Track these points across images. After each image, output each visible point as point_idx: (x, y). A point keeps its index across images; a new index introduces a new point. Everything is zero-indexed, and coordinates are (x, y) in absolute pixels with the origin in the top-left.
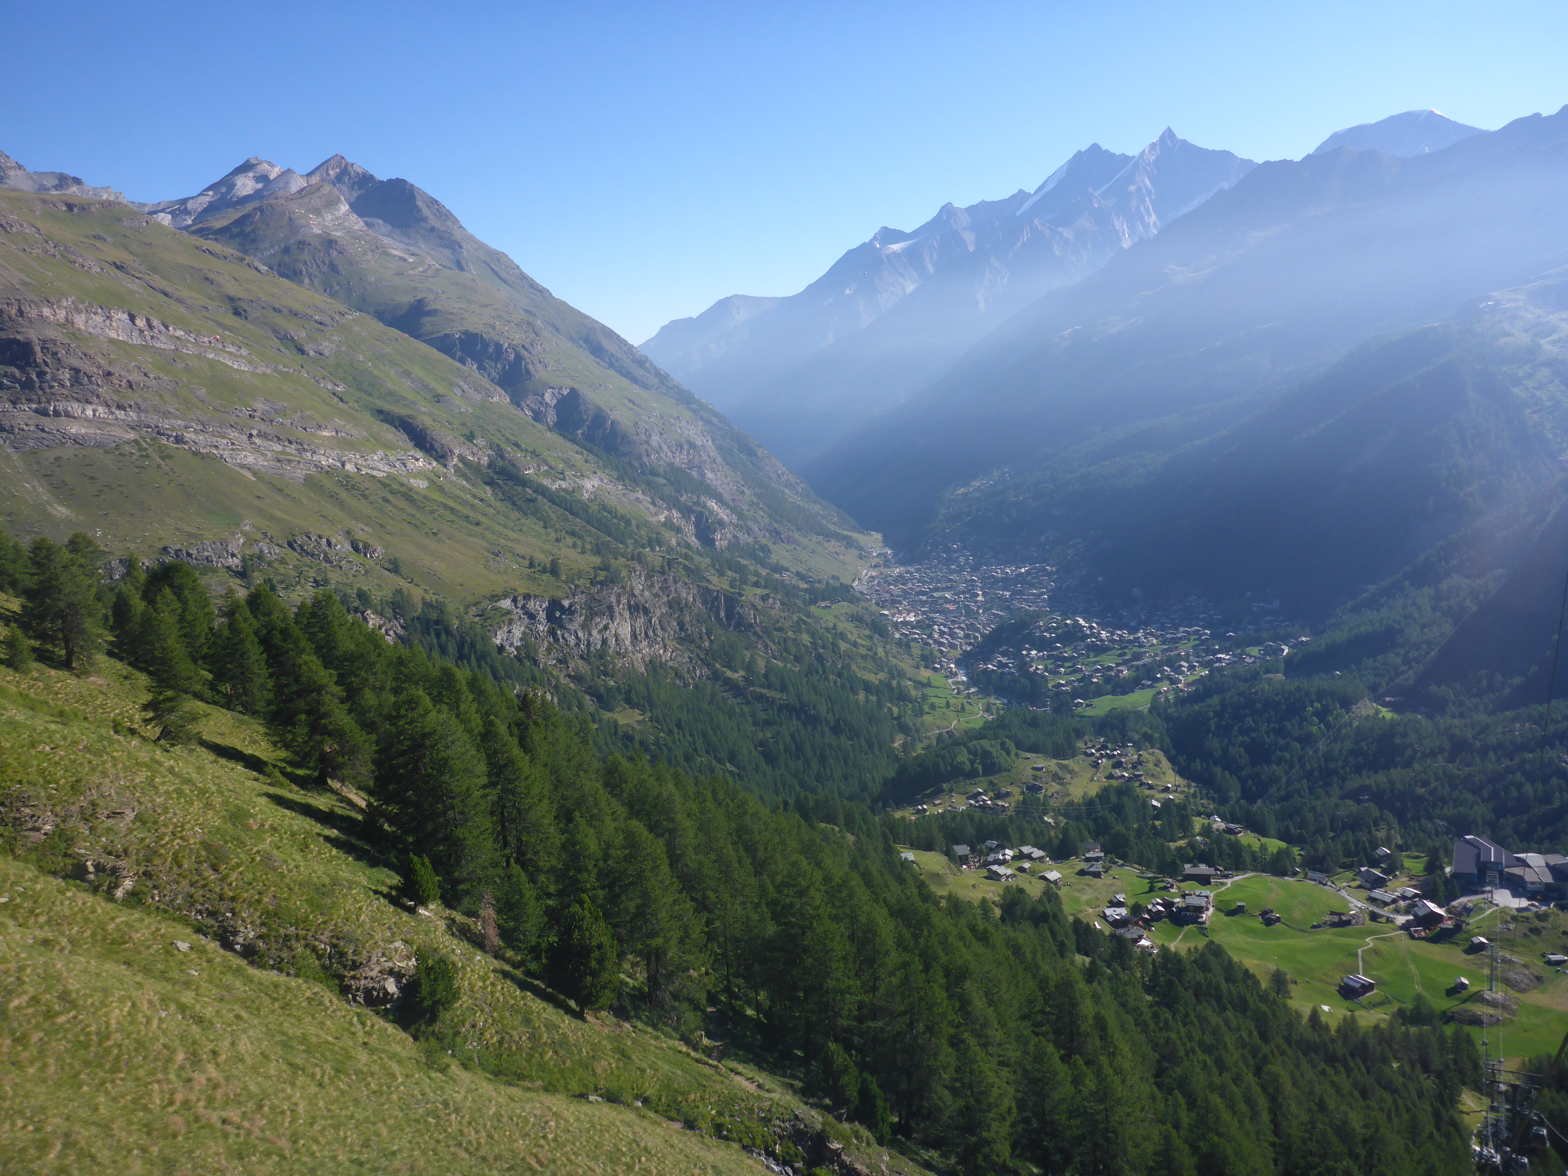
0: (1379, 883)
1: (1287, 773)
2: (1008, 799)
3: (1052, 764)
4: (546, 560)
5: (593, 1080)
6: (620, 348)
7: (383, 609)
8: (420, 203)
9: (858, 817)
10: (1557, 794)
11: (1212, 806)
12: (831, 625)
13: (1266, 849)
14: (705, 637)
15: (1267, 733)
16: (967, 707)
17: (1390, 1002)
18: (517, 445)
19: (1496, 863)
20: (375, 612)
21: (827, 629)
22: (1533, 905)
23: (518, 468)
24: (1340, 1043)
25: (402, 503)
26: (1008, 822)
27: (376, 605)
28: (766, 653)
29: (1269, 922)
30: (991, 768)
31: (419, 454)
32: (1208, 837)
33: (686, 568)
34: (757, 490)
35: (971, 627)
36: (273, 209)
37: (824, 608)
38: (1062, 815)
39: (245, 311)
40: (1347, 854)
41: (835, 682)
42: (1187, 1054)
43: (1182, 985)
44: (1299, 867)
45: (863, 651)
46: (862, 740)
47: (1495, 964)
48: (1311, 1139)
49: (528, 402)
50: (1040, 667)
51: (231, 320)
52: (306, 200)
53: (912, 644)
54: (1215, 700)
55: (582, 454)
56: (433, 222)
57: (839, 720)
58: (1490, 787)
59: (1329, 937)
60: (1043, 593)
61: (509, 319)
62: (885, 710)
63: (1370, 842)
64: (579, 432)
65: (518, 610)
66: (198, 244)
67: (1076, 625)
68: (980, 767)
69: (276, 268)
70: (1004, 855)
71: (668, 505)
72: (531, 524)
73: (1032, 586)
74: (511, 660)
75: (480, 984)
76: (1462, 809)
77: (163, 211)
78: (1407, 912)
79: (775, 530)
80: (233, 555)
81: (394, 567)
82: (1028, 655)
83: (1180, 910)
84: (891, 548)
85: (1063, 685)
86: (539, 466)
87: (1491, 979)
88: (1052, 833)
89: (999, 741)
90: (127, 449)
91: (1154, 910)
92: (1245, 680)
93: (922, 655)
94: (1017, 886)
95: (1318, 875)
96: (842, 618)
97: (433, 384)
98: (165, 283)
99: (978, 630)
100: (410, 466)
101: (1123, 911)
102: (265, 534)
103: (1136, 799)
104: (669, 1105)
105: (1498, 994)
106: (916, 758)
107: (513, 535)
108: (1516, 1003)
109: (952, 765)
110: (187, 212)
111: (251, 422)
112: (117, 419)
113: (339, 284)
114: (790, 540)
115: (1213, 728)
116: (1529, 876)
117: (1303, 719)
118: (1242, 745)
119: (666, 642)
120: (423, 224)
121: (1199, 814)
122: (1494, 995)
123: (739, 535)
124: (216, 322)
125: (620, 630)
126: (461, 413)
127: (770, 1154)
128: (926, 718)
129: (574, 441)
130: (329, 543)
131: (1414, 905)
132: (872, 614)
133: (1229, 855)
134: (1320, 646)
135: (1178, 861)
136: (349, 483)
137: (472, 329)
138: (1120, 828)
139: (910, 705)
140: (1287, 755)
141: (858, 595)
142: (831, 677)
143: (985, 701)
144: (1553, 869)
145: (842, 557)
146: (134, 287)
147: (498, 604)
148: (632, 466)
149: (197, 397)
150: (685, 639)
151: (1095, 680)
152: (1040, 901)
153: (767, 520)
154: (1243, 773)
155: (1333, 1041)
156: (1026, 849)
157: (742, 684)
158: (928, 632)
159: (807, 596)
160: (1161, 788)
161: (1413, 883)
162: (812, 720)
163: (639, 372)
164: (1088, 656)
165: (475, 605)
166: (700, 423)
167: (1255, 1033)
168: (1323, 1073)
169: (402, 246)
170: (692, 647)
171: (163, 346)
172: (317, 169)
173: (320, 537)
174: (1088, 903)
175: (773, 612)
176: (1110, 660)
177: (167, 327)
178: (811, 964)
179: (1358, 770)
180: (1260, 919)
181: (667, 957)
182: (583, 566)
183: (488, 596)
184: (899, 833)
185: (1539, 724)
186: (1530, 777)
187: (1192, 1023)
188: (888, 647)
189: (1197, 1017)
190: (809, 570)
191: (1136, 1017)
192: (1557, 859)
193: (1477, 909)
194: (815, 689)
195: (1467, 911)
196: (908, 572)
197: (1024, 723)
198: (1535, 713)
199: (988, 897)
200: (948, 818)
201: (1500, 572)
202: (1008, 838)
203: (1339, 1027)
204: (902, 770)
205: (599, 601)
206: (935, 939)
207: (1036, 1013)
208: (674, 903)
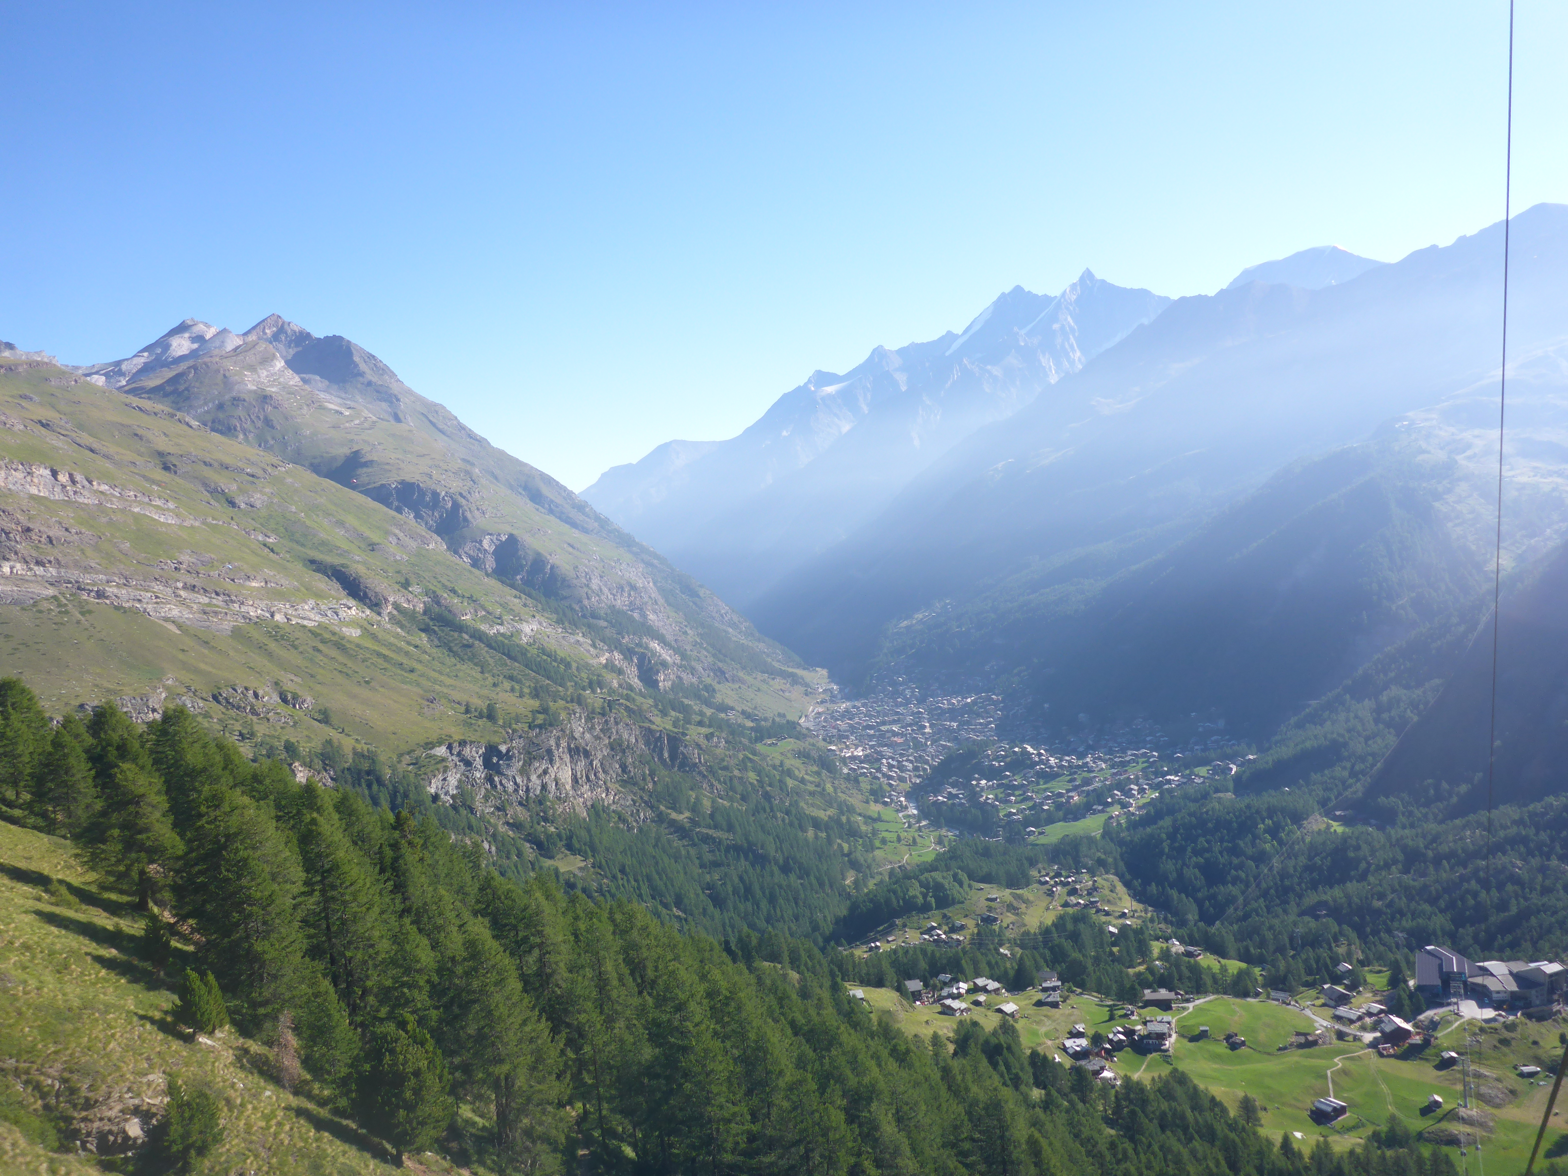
0: (1343, 1000)
1: (1243, 893)
2: (964, 932)
3: (1006, 894)
4: (483, 705)
6: (559, 494)
7: (311, 761)
8: (356, 359)
9: (804, 957)
10: (1513, 901)
11: (1169, 931)
12: (778, 763)
13: (1226, 970)
14: (649, 778)
15: (1221, 853)
16: (919, 840)
17: (1363, 1126)
18: (453, 591)
19: (1459, 973)
20: (304, 764)
21: (774, 767)
22: (1500, 1015)
23: (455, 615)
24: (1314, 1171)
25: (334, 653)
26: (962, 955)
27: (304, 757)
28: (712, 792)
29: (1234, 1046)
30: (944, 901)
31: (351, 602)
32: (1167, 961)
33: (627, 709)
34: (700, 630)
35: (920, 759)
36: (208, 367)
37: (770, 745)
38: (1018, 946)
39: (175, 465)
40: (1309, 972)
41: (783, 820)
43: (1147, 1116)
44: (1263, 987)
45: (811, 788)
46: (812, 878)
47: (1467, 1079)
49: (467, 549)
50: (991, 796)
51: (159, 474)
52: (241, 357)
53: (860, 779)
54: (1167, 822)
55: (520, 598)
56: (370, 376)
57: (788, 859)
58: (1446, 897)
59: (1296, 1059)
60: (990, 723)
61: (445, 467)
62: (835, 847)
63: (1331, 958)
64: (518, 577)
65: (454, 758)
66: (128, 401)
67: (1025, 752)
68: (933, 900)
69: (209, 424)
70: (958, 988)
71: (610, 646)
72: (465, 667)
73: (979, 715)
74: (446, 808)
75: (263, 1124)
76: (1420, 921)
77: (97, 373)
78: (1374, 1029)
79: (719, 669)
80: (154, 710)
81: (325, 718)
82: (978, 785)
83: (1142, 1038)
84: (837, 684)
85: (1014, 814)
86: (476, 611)
87: (1465, 1095)
88: (1008, 965)
89: (951, 873)
90: (45, 605)
91: (1115, 1039)
92: (1195, 801)
93: (871, 790)
94: (971, 1020)
95: (1281, 995)
96: (789, 755)
97: (368, 533)
98: (91, 440)
99: (927, 762)
100: (342, 614)
101: (1084, 1042)
102: (188, 688)
103: (1092, 926)
105: (1473, 1110)
106: (867, 894)
107: (449, 681)
108: (1493, 1120)
109: (904, 899)
110: (121, 373)
111: (177, 575)
112: (35, 575)
113: (273, 438)
114: (735, 679)
115: (1167, 850)
116: (1492, 984)
117: (1255, 837)
118: (1197, 866)
119: (609, 784)
120: (361, 379)
121: (1157, 939)
122: (1469, 1112)
123: (684, 675)
124: (144, 477)
125: (560, 775)
126: (396, 561)
128: (877, 853)
129: (513, 586)
130: (256, 695)
131: (1380, 1021)
132: (818, 750)
133: (1189, 978)
134: (1267, 763)
135: (1137, 986)
136: (278, 634)
137: (408, 478)
138: (1076, 955)
139: (861, 841)
140: (1243, 875)
141: (804, 731)
142: (779, 815)
143: (937, 833)
144: (1517, 977)
145: (787, 694)
146: (60, 444)
147: (433, 752)
148: (572, 609)
149: (120, 551)
150: (628, 782)
151: (1046, 807)
152: (994, 1033)
153: (710, 659)
154: (1200, 895)
155: (1307, 1168)
156: (981, 982)
157: (687, 825)
158: (876, 766)
159: (753, 734)
160: (1117, 914)
161: (1378, 998)
162: (760, 860)
163: (579, 517)
164: (1038, 784)
165: (409, 753)
166: (642, 565)
167: (1223, 1162)
169: (339, 401)
170: (636, 789)
171: (86, 501)
172: (254, 328)
173: (246, 689)
174: (1047, 1035)
175: (718, 751)
176: (1060, 787)
177: (90, 482)
178: (691, 1089)
179: (1314, 886)
180: (1225, 1043)
181: (516, 1088)
182: (521, 710)
183: (422, 743)
184: (847, 970)
185: (1489, 832)
186: (1485, 884)
187: (1153, 1153)
188: (836, 782)
189: (1161, 1148)
190: (756, 708)
191: (1090, 1147)
192: (1519, 966)
193: (1444, 1022)
194: (762, 827)
195: (1434, 1025)
196: (854, 707)
197: (976, 853)
198: (1484, 820)
199: (940, 1033)
200: (900, 953)
201: (1437, 681)
202: (961, 971)
203: (1313, 1152)
204: (854, 907)
205: (538, 745)
206: (842, 1061)
207: (962, 1140)
208: (524, 1023)
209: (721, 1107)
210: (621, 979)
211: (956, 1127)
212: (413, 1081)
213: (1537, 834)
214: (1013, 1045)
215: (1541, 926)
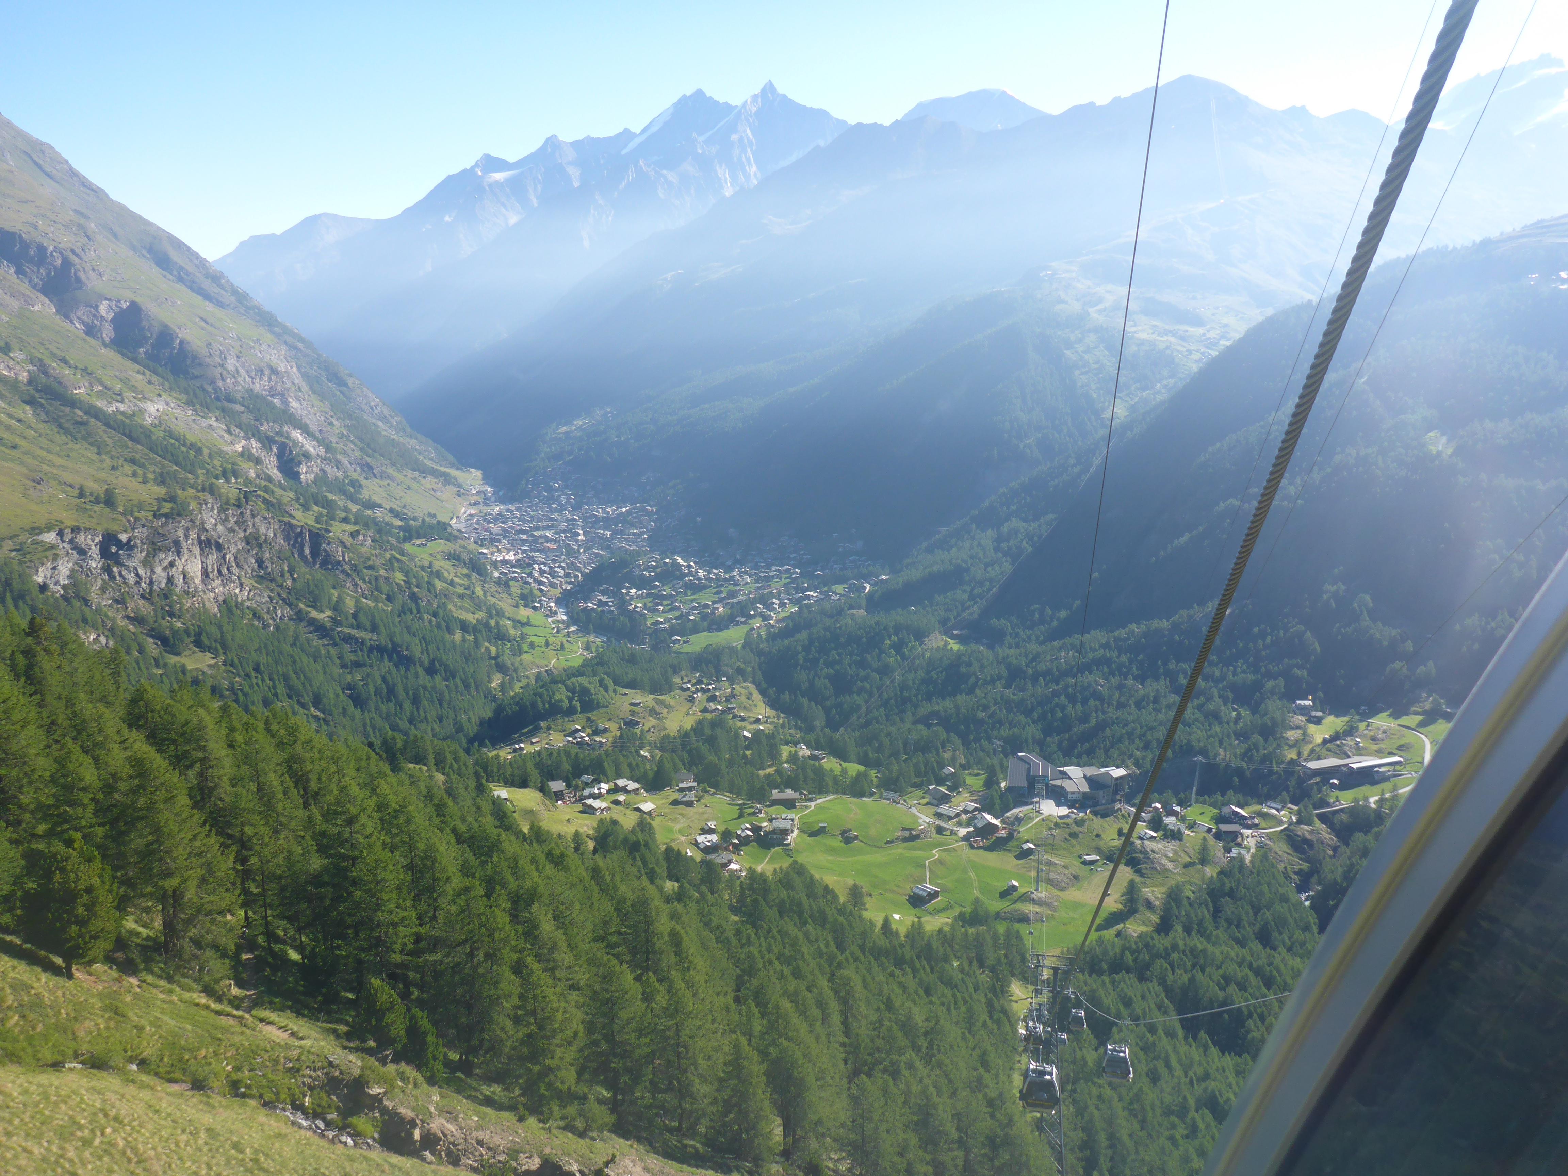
0: (944, 799)
1: (866, 702)
2: (606, 735)
3: (649, 700)
4: (100, 489)
5: (72, 1045)
6: (191, 261)
9: (449, 758)
10: (1094, 714)
11: (798, 736)
12: (426, 564)
13: (846, 773)
14: (287, 575)
15: (850, 665)
16: (566, 645)
17: (952, 907)
18: (64, 361)
19: (1043, 776)
21: (422, 568)
22: (1072, 812)
23: (65, 387)
24: (908, 948)
26: (604, 757)
28: (356, 592)
29: (847, 840)
30: (589, 705)
32: (794, 764)
33: (265, 501)
34: (348, 422)
35: (572, 566)
37: (419, 546)
38: (657, 748)
40: (918, 774)
41: (430, 622)
42: (765, 967)
43: (767, 903)
44: (876, 788)
45: (460, 590)
46: (458, 680)
47: (1040, 867)
48: (878, 1037)
49: (80, 314)
50: (640, 605)
53: (511, 583)
54: (803, 635)
55: (144, 374)
57: (433, 660)
58: (1039, 709)
59: (900, 851)
60: (644, 533)
61: (54, 218)
62: (483, 650)
63: (938, 762)
64: (141, 350)
65: (66, 545)
67: (675, 564)
68: (578, 704)
70: (599, 789)
71: (246, 433)
72: (80, 448)
73: (633, 525)
74: (56, 599)
76: (1016, 730)
78: (968, 825)
79: (367, 465)
82: (627, 594)
83: (767, 833)
84: (491, 486)
85: (661, 623)
86: (91, 385)
87: (1037, 880)
88: (648, 767)
89: (597, 678)
91: (743, 835)
92: (831, 616)
93: (522, 594)
94: (611, 819)
95: (892, 795)
96: (439, 557)
99: (578, 569)
101: (714, 838)
103: (729, 730)
104: (172, 1065)
105: (1042, 894)
106: (513, 697)
107: (59, 461)
108: (1058, 901)
109: (550, 703)
114: (383, 476)
115: (801, 662)
116: (1069, 786)
117: (882, 652)
118: (828, 676)
119: (243, 580)
121: (787, 743)
122: (1039, 895)
123: (328, 469)
125: (188, 568)
127: (297, 1107)
128: (525, 657)
129: (135, 360)
131: (975, 818)
132: (469, 552)
133: (813, 779)
134: (898, 584)
135: (766, 787)
137: (8, 227)
138: (712, 758)
139: (509, 645)
140: (868, 686)
141: (455, 533)
142: (426, 616)
143: (585, 639)
144: (1089, 780)
145: (438, 494)
147: (40, 538)
148: (204, 390)
150: (264, 578)
151: (692, 618)
152: (633, 831)
153: (358, 454)
154: (828, 703)
155: (902, 946)
156: (621, 782)
157: (328, 625)
158: (528, 571)
159: (401, 534)
160: (752, 720)
161: (974, 798)
162: (405, 661)
163: (213, 289)
164: (686, 595)
165: (11, 538)
166: (284, 348)
167: (832, 943)
168: (892, 975)
170: (273, 585)
174: (681, 832)
175: (364, 550)
176: (706, 598)
178: (361, 897)
179: (928, 698)
180: (840, 838)
181: (186, 899)
182: (145, 497)
183: (27, 528)
184: (492, 771)
185: (1080, 652)
186: (1072, 699)
187: (773, 937)
188: (486, 585)
189: (779, 932)
190: (404, 507)
191: (718, 934)
192: (1092, 771)
193: (1027, 818)
194: (408, 628)
195: (1018, 820)
196: (508, 510)
197: (623, 660)
198: (1078, 642)
199: (581, 831)
200: (544, 755)
201: (1051, 516)
202: (603, 772)
203: (908, 932)
204: (499, 710)
205: (164, 535)
206: (504, 865)
207: (611, 934)
208: (195, 837)
209: (391, 912)
210: (285, 793)
211: (605, 923)
212: (86, 897)
213: (1118, 657)
214: (650, 842)
215: (1113, 736)
